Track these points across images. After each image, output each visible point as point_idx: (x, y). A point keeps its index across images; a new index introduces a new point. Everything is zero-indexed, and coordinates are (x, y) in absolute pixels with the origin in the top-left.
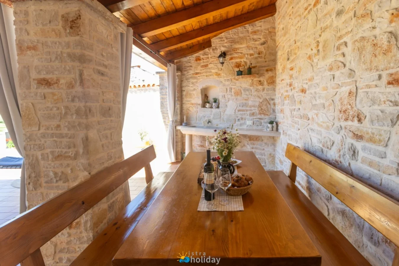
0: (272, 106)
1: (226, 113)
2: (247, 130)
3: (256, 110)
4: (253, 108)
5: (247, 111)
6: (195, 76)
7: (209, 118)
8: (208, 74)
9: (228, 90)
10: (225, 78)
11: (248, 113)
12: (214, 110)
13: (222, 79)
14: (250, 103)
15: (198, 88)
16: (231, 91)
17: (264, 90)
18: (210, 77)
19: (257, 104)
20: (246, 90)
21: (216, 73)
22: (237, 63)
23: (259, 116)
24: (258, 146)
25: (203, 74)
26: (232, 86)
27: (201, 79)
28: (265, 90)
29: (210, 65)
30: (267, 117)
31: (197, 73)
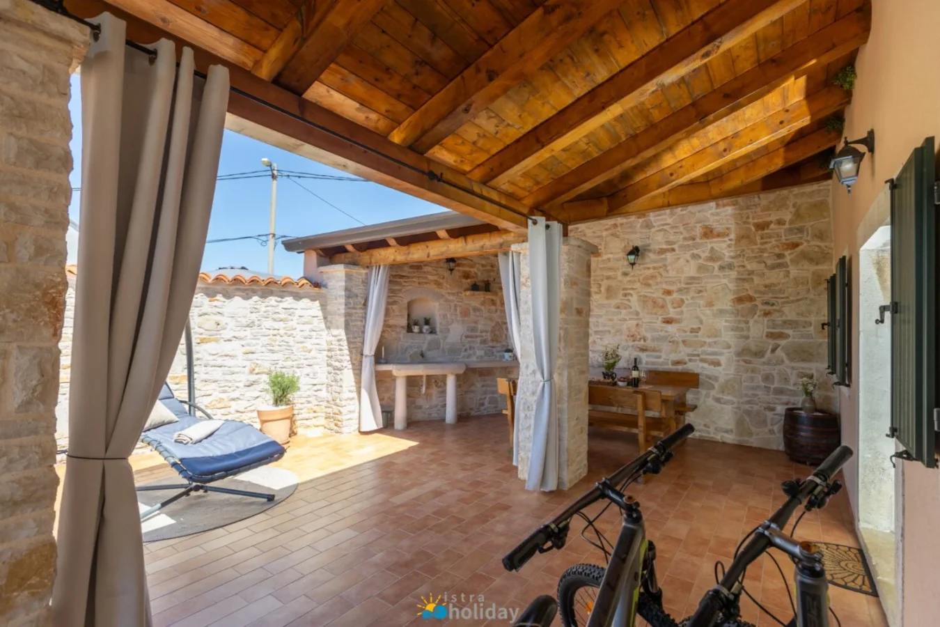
0: (505, 332)
1: (449, 340)
2: (477, 362)
3: (488, 336)
4: (484, 334)
5: (476, 337)
6: (398, 280)
7: (420, 349)
8: (422, 280)
9: (453, 308)
10: (449, 291)
11: (479, 340)
12: (429, 337)
13: (443, 292)
14: (480, 327)
15: (402, 301)
16: (456, 310)
17: (496, 311)
18: (425, 286)
19: (489, 329)
20: (476, 309)
21: (436, 280)
22: (464, 272)
23: (491, 344)
24: (489, 383)
25: (414, 279)
26: (458, 303)
27: (410, 287)
28: (499, 311)
29: (426, 267)
30: (499, 345)
31: (402, 277)
